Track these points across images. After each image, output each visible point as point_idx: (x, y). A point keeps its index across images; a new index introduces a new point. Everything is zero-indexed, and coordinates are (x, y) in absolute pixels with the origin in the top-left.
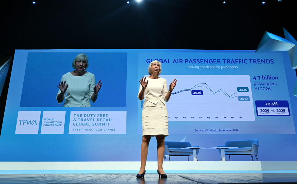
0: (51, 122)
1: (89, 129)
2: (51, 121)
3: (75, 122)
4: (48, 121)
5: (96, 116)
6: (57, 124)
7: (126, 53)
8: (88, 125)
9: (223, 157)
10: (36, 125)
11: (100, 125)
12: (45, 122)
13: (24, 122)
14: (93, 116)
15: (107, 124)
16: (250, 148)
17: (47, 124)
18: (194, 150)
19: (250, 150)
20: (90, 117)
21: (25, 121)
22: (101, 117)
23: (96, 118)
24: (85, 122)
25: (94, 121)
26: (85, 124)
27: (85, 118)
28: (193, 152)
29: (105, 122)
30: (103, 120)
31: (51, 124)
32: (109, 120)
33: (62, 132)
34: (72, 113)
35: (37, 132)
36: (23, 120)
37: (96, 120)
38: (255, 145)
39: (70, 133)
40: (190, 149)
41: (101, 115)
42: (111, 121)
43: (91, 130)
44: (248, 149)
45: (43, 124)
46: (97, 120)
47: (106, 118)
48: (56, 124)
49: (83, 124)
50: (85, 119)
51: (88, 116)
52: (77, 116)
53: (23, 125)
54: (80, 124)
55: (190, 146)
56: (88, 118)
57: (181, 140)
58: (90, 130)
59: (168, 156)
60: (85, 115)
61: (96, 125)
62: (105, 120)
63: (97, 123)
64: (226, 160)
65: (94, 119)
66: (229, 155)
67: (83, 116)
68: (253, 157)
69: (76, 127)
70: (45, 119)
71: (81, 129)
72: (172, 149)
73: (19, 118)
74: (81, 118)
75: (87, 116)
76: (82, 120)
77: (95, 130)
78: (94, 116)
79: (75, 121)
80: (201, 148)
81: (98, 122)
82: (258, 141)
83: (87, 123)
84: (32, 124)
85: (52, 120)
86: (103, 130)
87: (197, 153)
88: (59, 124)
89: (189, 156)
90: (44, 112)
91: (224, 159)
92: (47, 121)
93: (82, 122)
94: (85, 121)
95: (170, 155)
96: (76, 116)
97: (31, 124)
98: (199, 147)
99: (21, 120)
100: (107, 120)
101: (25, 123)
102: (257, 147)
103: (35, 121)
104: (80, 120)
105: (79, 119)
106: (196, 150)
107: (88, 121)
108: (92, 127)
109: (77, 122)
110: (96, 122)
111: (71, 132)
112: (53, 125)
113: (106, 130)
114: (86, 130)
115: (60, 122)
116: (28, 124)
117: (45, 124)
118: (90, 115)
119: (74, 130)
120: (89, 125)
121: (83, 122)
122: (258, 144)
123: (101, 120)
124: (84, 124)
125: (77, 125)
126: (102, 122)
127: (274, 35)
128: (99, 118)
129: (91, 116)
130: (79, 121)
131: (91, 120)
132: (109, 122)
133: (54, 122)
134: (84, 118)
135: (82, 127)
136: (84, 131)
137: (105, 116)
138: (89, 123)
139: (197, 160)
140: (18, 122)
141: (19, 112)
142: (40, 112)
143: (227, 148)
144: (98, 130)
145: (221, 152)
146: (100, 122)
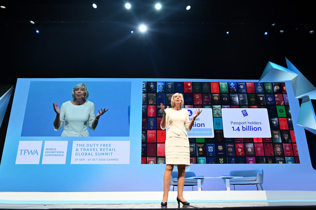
0: (53, 152)
1: (91, 160)
2: (52, 151)
3: (77, 152)
4: (50, 151)
5: (99, 145)
6: (59, 154)
8: (91, 154)
9: (228, 186)
10: (38, 154)
11: (103, 155)
12: (47, 152)
13: (25, 152)
14: (96, 145)
15: (110, 154)
16: (254, 178)
17: (49, 154)
18: (198, 180)
20: (93, 147)
21: (26, 151)
22: (104, 147)
23: (99, 148)
25: (96, 151)
26: (88, 154)
27: (88, 147)
29: (108, 152)
30: (106, 150)
31: (53, 154)
32: (112, 150)
33: (64, 162)
34: (75, 143)
37: (98, 149)
38: (260, 174)
39: (72, 163)
40: (195, 178)
41: (104, 145)
42: (114, 151)
44: (252, 178)
45: (44, 153)
46: (100, 150)
47: (109, 148)
48: (57, 154)
49: (85, 154)
50: (88, 149)
51: (91, 146)
52: (80, 145)
53: (24, 155)
54: (83, 154)
55: (196, 176)
56: (91, 148)
59: (172, 187)
60: (87, 144)
61: (99, 154)
62: (108, 150)
64: (231, 190)
66: (234, 184)
67: (85, 145)
68: (259, 187)
69: (78, 157)
70: (47, 149)
71: (84, 159)
72: (175, 179)
73: (19, 148)
74: (83, 148)
76: (85, 150)
77: (98, 160)
78: (97, 145)
79: (78, 150)
80: (206, 178)
81: (101, 152)
82: (263, 170)
83: (89, 153)
84: (33, 154)
85: (54, 149)
86: (106, 159)
87: (202, 183)
88: (60, 154)
89: (193, 186)
90: (46, 142)
91: (228, 188)
92: (48, 151)
93: (85, 152)
94: (88, 151)
95: (174, 185)
96: (78, 145)
97: (32, 154)
98: (203, 177)
99: (22, 150)
100: (110, 150)
101: (25, 153)
102: (262, 176)
103: (36, 151)
104: (83, 150)
105: (82, 149)
106: (200, 180)
107: (91, 151)
108: (94, 157)
109: (80, 151)
110: (99, 152)
111: (73, 162)
112: (55, 155)
113: (110, 160)
114: (89, 160)
115: (62, 152)
116: (29, 154)
117: (47, 154)
118: (93, 145)
119: (77, 160)
120: (92, 155)
121: (86, 152)
122: (263, 174)
123: (104, 150)
124: (87, 154)
125: (79, 155)
126: (105, 152)
127: (277, 65)
128: (102, 147)
129: (94, 146)
132: (112, 152)
134: (86, 148)
135: (84, 157)
136: (86, 161)
137: (108, 145)
138: (92, 153)
139: (202, 190)
140: (19, 152)
141: (20, 142)
142: (42, 141)
143: (232, 178)
144: (101, 160)
145: (225, 182)
146: (103, 152)
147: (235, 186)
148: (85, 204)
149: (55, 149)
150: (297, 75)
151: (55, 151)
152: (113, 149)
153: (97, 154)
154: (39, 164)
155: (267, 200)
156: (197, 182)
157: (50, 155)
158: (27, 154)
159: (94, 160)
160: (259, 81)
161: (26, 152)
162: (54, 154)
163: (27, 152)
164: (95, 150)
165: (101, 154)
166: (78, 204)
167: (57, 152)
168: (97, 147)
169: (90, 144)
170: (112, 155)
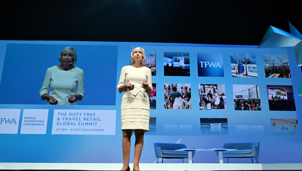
0: (32, 121)
1: (74, 130)
2: (32, 120)
3: (59, 121)
4: (29, 120)
5: (83, 114)
6: (39, 123)
7: (117, 47)
9: (221, 159)
10: (16, 124)
11: (86, 125)
12: (26, 121)
14: (79, 114)
15: (95, 124)
16: (249, 151)
18: (189, 152)
19: (251, 152)
20: (76, 116)
21: (3, 120)
22: (88, 117)
23: (82, 117)
24: (70, 122)
25: (79, 120)
26: (70, 124)
27: (70, 117)
28: (188, 155)
29: (92, 122)
30: (90, 119)
31: (32, 123)
32: (96, 120)
33: (44, 133)
34: (56, 111)
35: (16, 132)
37: (82, 119)
38: (256, 147)
39: (52, 133)
40: (185, 150)
41: (88, 114)
42: (99, 120)
43: (77, 130)
44: (247, 151)
45: (23, 123)
46: (84, 119)
47: (93, 117)
48: (37, 123)
49: (68, 124)
50: (70, 118)
51: (74, 115)
52: (61, 114)
54: (65, 124)
55: (186, 148)
56: (74, 117)
57: (176, 142)
59: (161, 159)
60: (70, 113)
61: (83, 124)
62: (92, 119)
63: (84, 123)
64: (224, 162)
65: (80, 118)
66: (228, 158)
67: (68, 114)
68: (254, 160)
69: (60, 127)
70: (26, 118)
71: (66, 129)
72: (165, 151)
74: (65, 117)
75: (72, 114)
76: (67, 119)
77: (81, 130)
78: (81, 114)
79: (59, 120)
80: (197, 150)
81: (85, 122)
82: (259, 143)
83: (72, 123)
85: (33, 118)
86: (90, 130)
87: (193, 155)
89: (184, 159)
90: (24, 110)
91: (221, 161)
92: (27, 119)
93: (67, 121)
94: (70, 120)
95: (163, 158)
96: (60, 114)
97: (10, 123)
98: (195, 149)
100: (94, 119)
101: (2, 122)
102: (257, 149)
103: (14, 119)
104: (65, 119)
105: (63, 118)
106: (191, 152)
107: (74, 120)
108: (77, 127)
109: (61, 121)
110: (82, 121)
111: (54, 132)
112: (35, 124)
113: (94, 130)
114: (71, 130)
115: (42, 121)
116: (6, 123)
117: (26, 123)
118: (76, 114)
119: (58, 130)
120: (74, 125)
121: (68, 121)
122: (259, 146)
123: (87, 119)
124: (69, 124)
125: (61, 125)
126: (89, 122)
127: (279, 29)
128: (86, 117)
129: (77, 115)
130: (63, 120)
131: (77, 119)
132: (96, 121)
133: (35, 121)
135: (66, 127)
136: (68, 131)
137: (92, 114)
138: (74, 123)
142: (20, 110)
143: (225, 150)
144: (85, 130)
145: (218, 155)
146: (87, 122)
149: (35, 118)
150: (301, 41)
151: (35, 120)
152: (97, 118)
153: (81, 123)
154: (17, 133)
156: (187, 155)
157: (29, 124)
158: (4, 122)
159: (76, 130)
161: (3, 121)
162: (34, 123)
164: (78, 119)
165: (85, 123)
167: (37, 121)
168: (80, 117)
169: (73, 113)
170: (96, 125)
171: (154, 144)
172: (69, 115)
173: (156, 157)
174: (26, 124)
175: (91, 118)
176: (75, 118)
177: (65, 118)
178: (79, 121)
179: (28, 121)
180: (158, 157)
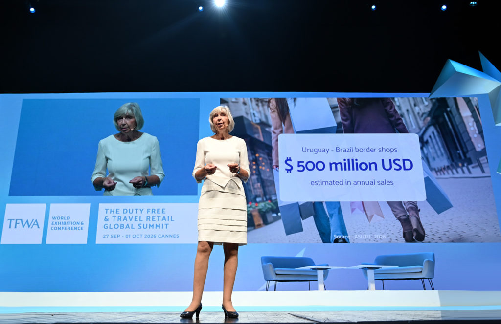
0: (65, 223)
1: (131, 236)
2: (63, 221)
3: (106, 222)
4: (60, 221)
5: (145, 211)
6: (76, 226)
8: (130, 227)
9: (372, 283)
10: (38, 227)
11: (151, 228)
12: (54, 223)
13: (16, 223)
14: (139, 211)
15: (164, 226)
16: (418, 268)
17: (57, 226)
18: (319, 272)
19: (420, 270)
20: (134, 214)
21: (18, 221)
22: (153, 214)
23: (144, 216)
24: (125, 223)
25: (140, 220)
26: (125, 226)
27: (125, 215)
28: (317, 275)
29: (161, 222)
30: (156, 219)
31: (64, 226)
32: (167, 218)
33: (84, 241)
35: (40, 243)
36: (14, 220)
37: (144, 218)
38: (428, 261)
39: (97, 242)
40: (312, 269)
41: (153, 211)
42: (171, 220)
44: (415, 268)
45: (50, 226)
46: (147, 219)
47: (162, 215)
48: (73, 225)
49: (121, 226)
50: (125, 217)
51: (131, 212)
52: (111, 211)
53: (16, 227)
54: (116, 226)
55: (313, 264)
56: (131, 215)
57: (297, 254)
58: (134, 236)
59: (272, 283)
60: (124, 209)
61: (145, 227)
62: (161, 219)
63: (147, 225)
64: (377, 288)
65: (140, 217)
66: (383, 279)
67: (121, 211)
68: (426, 283)
69: (108, 231)
70: (54, 218)
71: (118, 236)
72: (279, 270)
73: (7, 216)
74: (117, 215)
75: (128, 211)
76: (120, 218)
77: (143, 236)
78: (141, 211)
79: (108, 220)
80: (332, 268)
81: (149, 223)
82: (434, 255)
83: (128, 225)
84: (31, 227)
85: (66, 218)
86: (157, 236)
87: (325, 276)
88: (78, 226)
89: (310, 282)
90: (52, 205)
91: (372, 286)
92: (56, 221)
93: (119, 223)
94: (125, 221)
95: (276, 281)
96: (109, 211)
97: (29, 226)
98: (328, 266)
99: (11, 220)
100: (164, 218)
101: (17, 225)
102: (432, 265)
103: (36, 221)
104: (116, 219)
105: (114, 217)
106: (322, 271)
107: (131, 220)
108: (136, 231)
109: (111, 222)
110: (145, 222)
111: (100, 240)
112: (69, 228)
113: (163, 236)
114: (127, 236)
115: (80, 223)
116: (23, 226)
117: (54, 226)
118: (134, 211)
119: (106, 236)
120: (132, 228)
121: (122, 222)
122: (434, 261)
123: (153, 219)
124: (123, 226)
125: (110, 228)
126: (155, 223)
127: (464, 65)
128: (151, 215)
129: (136, 212)
130: (114, 220)
131: (135, 219)
132: (167, 222)
133: (70, 222)
134: (123, 216)
135: (119, 231)
136: (123, 238)
137: (161, 211)
138: (132, 225)
139: (325, 290)
140: (6, 223)
141: (8, 205)
142: (45, 205)
143: (378, 268)
144: (148, 236)
145: (367, 275)
146: (151, 223)
147: (384, 283)
148: (121, 313)
149: (68, 218)
150: (500, 84)
151: (68, 221)
152: (168, 217)
153: (142, 226)
155: (441, 306)
157: (59, 228)
158: (20, 226)
159: (135, 236)
160: (430, 95)
161: (19, 223)
162: (67, 226)
163: (21, 223)
164: (138, 219)
166: (109, 313)
167: (73, 223)
168: (141, 215)
169: (130, 210)
170: (166, 228)
171: (261, 258)
172: (124, 213)
173: (266, 280)
174: (56, 228)
175: (159, 217)
176: (132, 217)
177: (117, 217)
178: (139, 222)
179: (57, 223)
180: (267, 279)
